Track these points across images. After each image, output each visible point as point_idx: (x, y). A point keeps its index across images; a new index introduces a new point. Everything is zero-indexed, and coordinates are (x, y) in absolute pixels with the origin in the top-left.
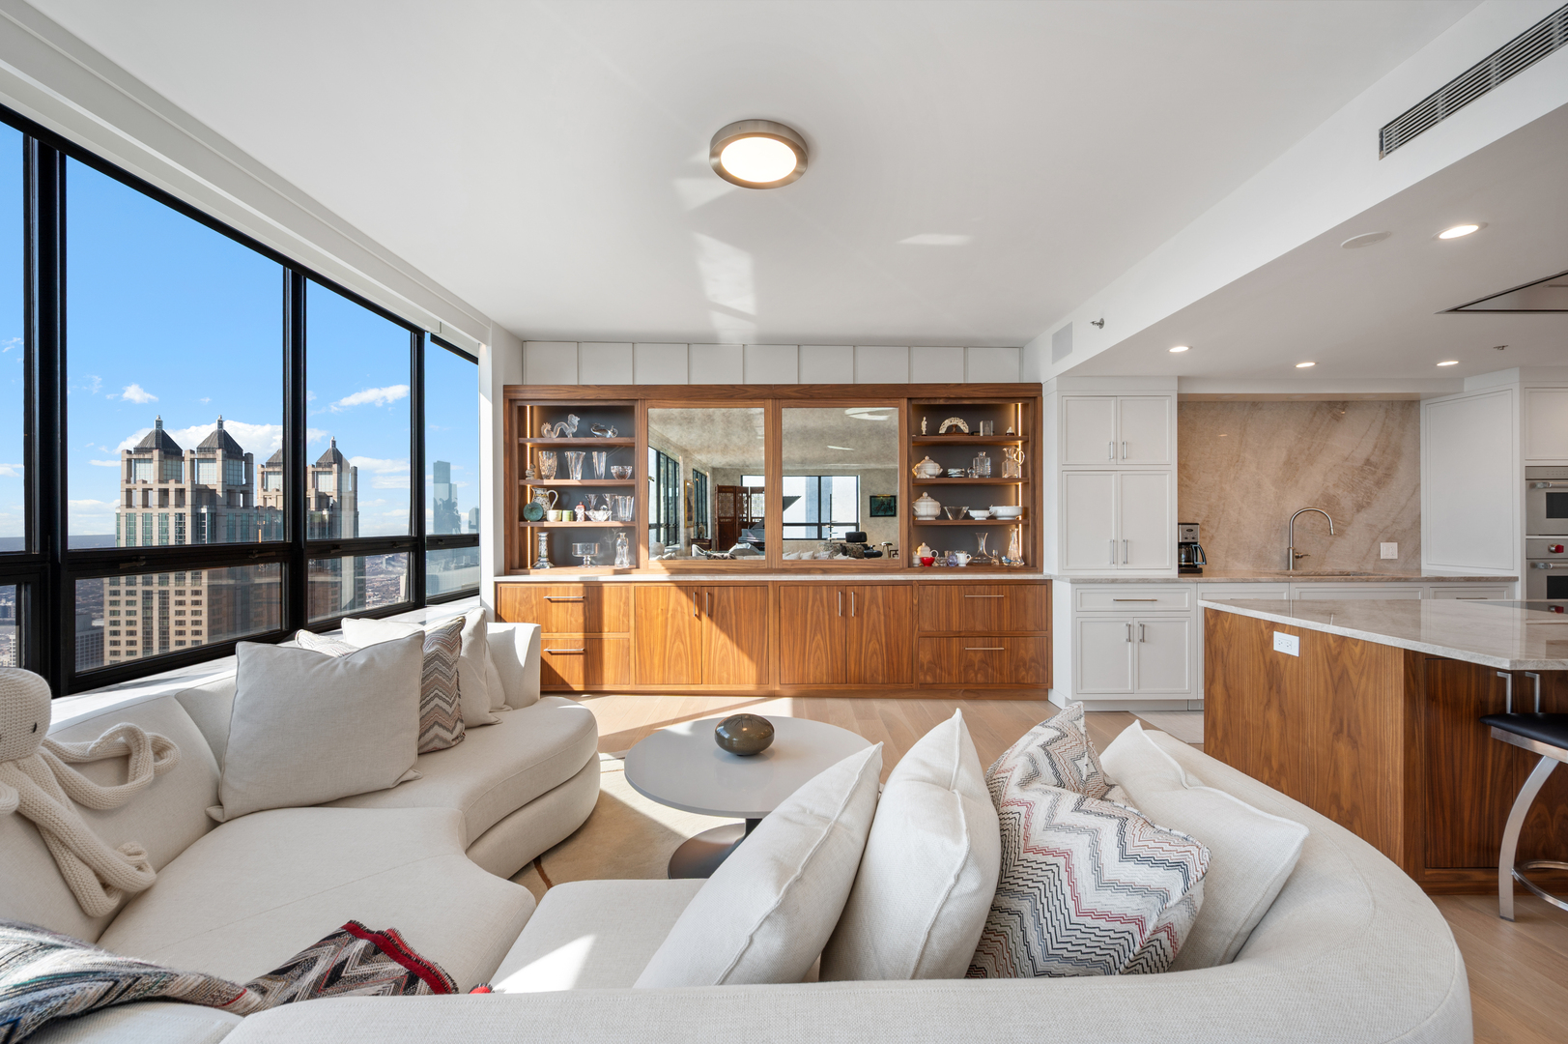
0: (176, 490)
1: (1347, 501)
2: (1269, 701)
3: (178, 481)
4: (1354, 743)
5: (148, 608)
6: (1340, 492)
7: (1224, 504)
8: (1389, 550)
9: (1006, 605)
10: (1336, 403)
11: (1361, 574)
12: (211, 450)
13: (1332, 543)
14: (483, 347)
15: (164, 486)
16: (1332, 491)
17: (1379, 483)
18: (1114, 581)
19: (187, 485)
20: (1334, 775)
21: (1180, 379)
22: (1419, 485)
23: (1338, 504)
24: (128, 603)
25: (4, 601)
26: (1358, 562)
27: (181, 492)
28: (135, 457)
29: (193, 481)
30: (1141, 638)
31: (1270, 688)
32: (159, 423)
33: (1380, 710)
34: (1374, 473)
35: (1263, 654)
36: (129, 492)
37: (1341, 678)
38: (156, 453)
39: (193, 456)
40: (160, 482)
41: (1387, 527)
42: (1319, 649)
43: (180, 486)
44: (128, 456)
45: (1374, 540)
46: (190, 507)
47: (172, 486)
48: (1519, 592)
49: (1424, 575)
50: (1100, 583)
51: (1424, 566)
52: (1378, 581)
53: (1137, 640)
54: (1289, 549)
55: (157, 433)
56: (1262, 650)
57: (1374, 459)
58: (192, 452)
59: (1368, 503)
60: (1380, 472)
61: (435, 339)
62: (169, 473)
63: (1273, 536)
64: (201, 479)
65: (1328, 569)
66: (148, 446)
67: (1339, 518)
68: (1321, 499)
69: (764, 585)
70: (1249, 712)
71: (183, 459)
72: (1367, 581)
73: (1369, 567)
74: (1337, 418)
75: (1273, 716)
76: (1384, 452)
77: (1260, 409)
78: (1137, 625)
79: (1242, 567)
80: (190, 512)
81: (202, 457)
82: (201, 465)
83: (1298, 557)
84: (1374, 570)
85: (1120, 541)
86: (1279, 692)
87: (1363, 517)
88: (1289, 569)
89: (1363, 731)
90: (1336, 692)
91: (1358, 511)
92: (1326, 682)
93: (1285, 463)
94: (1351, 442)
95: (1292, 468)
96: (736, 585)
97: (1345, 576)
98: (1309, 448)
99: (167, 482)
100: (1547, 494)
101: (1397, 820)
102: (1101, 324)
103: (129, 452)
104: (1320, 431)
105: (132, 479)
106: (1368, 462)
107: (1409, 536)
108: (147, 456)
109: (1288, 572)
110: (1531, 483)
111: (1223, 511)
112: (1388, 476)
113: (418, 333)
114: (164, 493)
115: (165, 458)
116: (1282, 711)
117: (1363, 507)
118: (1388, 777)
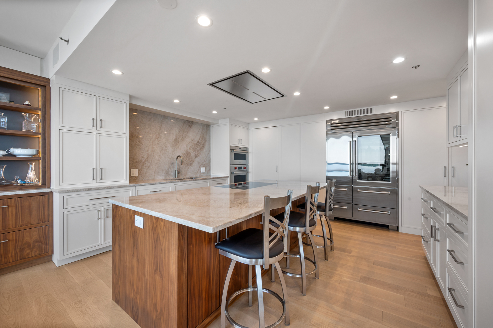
1: (193, 154)
2: (133, 253)
4: (161, 276)
6: (191, 151)
7: (154, 153)
8: (203, 170)
10: (190, 121)
11: (196, 178)
13: (189, 168)
16: (189, 151)
17: (201, 149)
18: (89, 190)
20: (155, 293)
21: (131, 97)
22: (210, 150)
23: (190, 155)
26: (196, 174)
30: (106, 216)
31: (134, 246)
33: (170, 257)
34: (200, 146)
35: (132, 228)
37: (157, 239)
41: (203, 163)
42: (150, 224)
45: (200, 167)
48: (229, 182)
49: (211, 177)
50: (80, 191)
51: (211, 174)
52: (198, 180)
53: (104, 217)
54: (176, 170)
56: (131, 226)
57: (200, 141)
59: (198, 155)
60: (201, 145)
63: (171, 166)
65: (187, 177)
67: (191, 160)
68: (185, 153)
70: (127, 260)
72: (195, 180)
73: (198, 175)
74: (190, 127)
75: (135, 261)
76: (202, 139)
77: (167, 119)
78: (104, 210)
79: (160, 178)
83: (178, 173)
84: (200, 176)
85: (98, 168)
86: (137, 248)
87: (197, 160)
88: (176, 177)
89: (164, 269)
90: (155, 247)
91: (196, 157)
92: (152, 242)
93: (175, 140)
94: (193, 135)
95: (176, 142)
97: (191, 179)
98: (182, 135)
100: (234, 154)
101: (175, 317)
102: (68, 42)
104: (185, 130)
106: (198, 142)
107: (207, 165)
109: (175, 179)
110: (232, 150)
111: (153, 156)
112: (203, 147)
116: (138, 259)
117: (197, 156)
118: (172, 294)
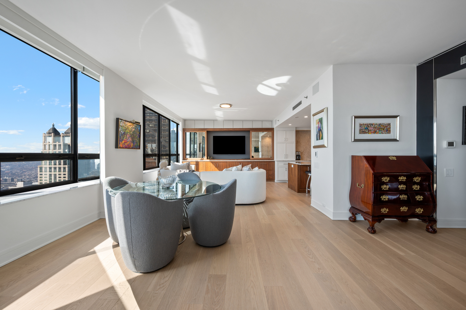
0: (59, 145)
3: (59, 142)
5: (50, 179)
9: (267, 165)
12: (68, 133)
14: (180, 122)
15: (55, 144)
19: (62, 143)
21: (296, 128)
24: (45, 177)
25: (5, 177)
27: (60, 145)
28: (47, 135)
29: (63, 142)
32: (53, 125)
36: (45, 145)
38: (53, 134)
39: (63, 135)
40: (54, 142)
43: (60, 144)
44: (44, 135)
46: (62, 150)
47: (57, 144)
50: (281, 161)
55: (53, 128)
58: (63, 134)
61: (172, 121)
62: (56, 140)
64: (65, 142)
66: (50, 132)
69: (227, 162)
71: (60, 136)
80: (62, 151)
81: (66, 135)
82: (65, 137)
85: (286, 154)
86: (292, 172)
96: (222, 162)
99: (56, 142)
102: (279, 121)
103: (45, 134)
105: (46, 142)
108: (50, 135)
113: (169, 120)
114: (55, 146)
115: (55, 135)
